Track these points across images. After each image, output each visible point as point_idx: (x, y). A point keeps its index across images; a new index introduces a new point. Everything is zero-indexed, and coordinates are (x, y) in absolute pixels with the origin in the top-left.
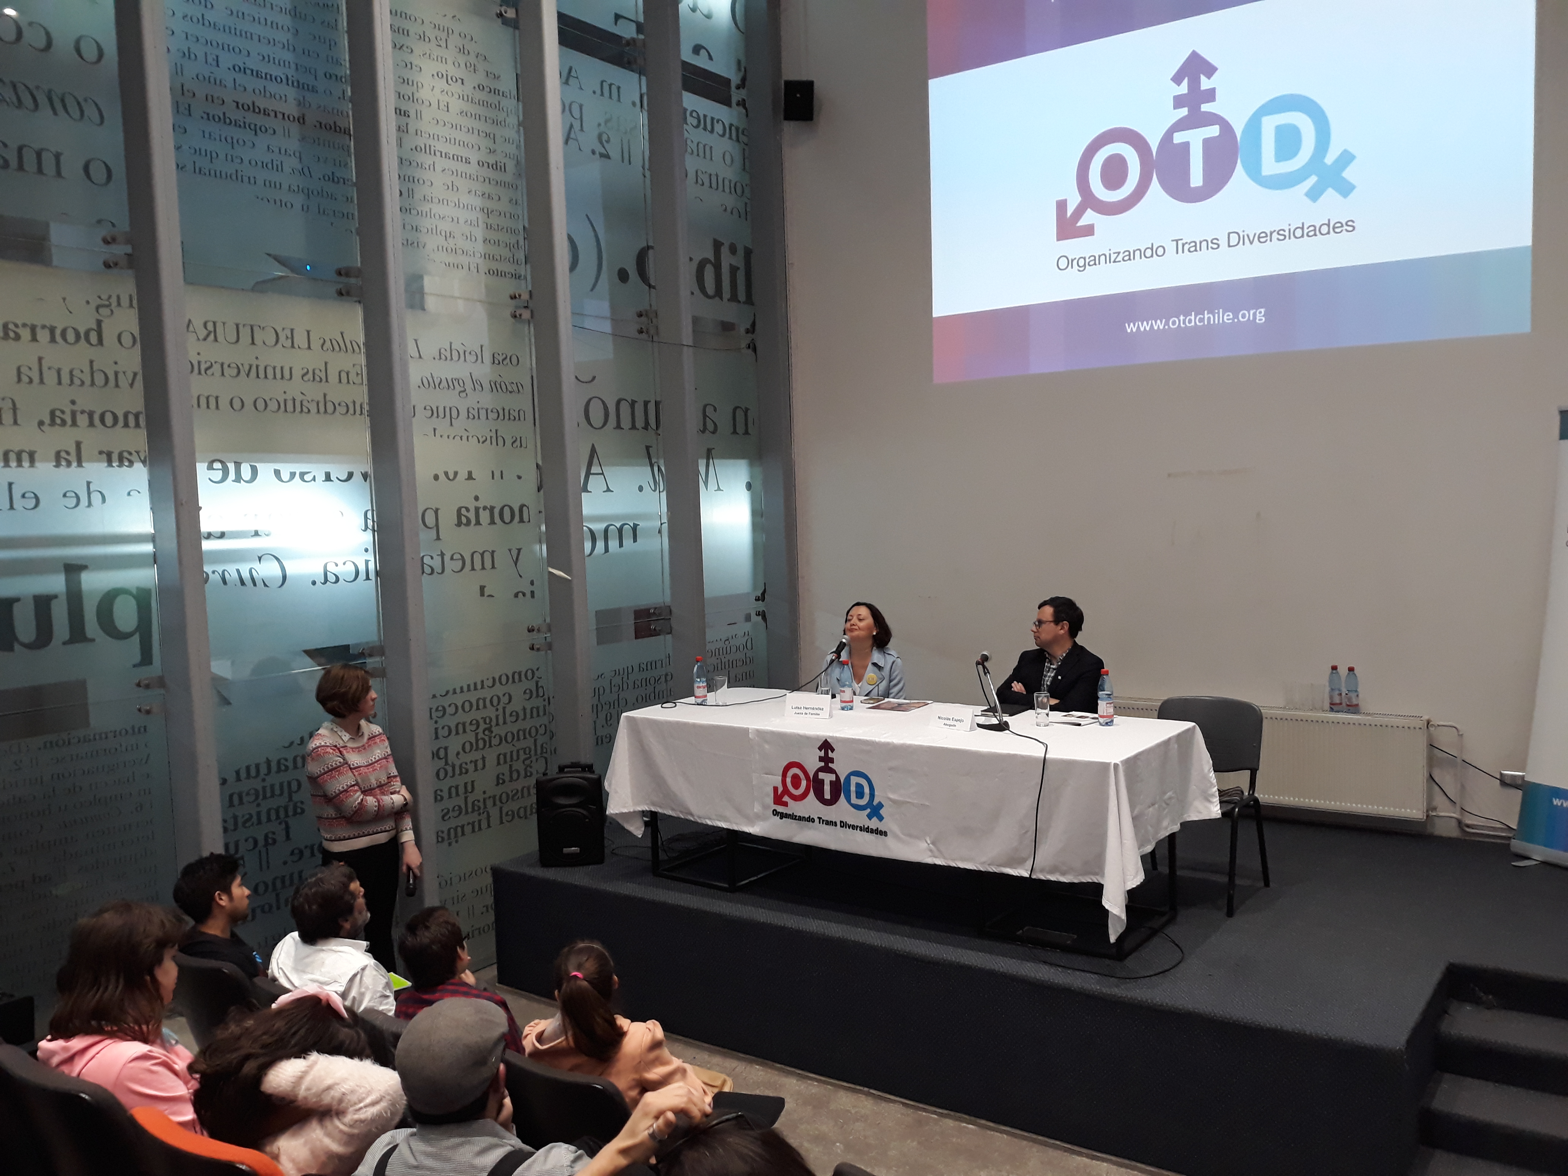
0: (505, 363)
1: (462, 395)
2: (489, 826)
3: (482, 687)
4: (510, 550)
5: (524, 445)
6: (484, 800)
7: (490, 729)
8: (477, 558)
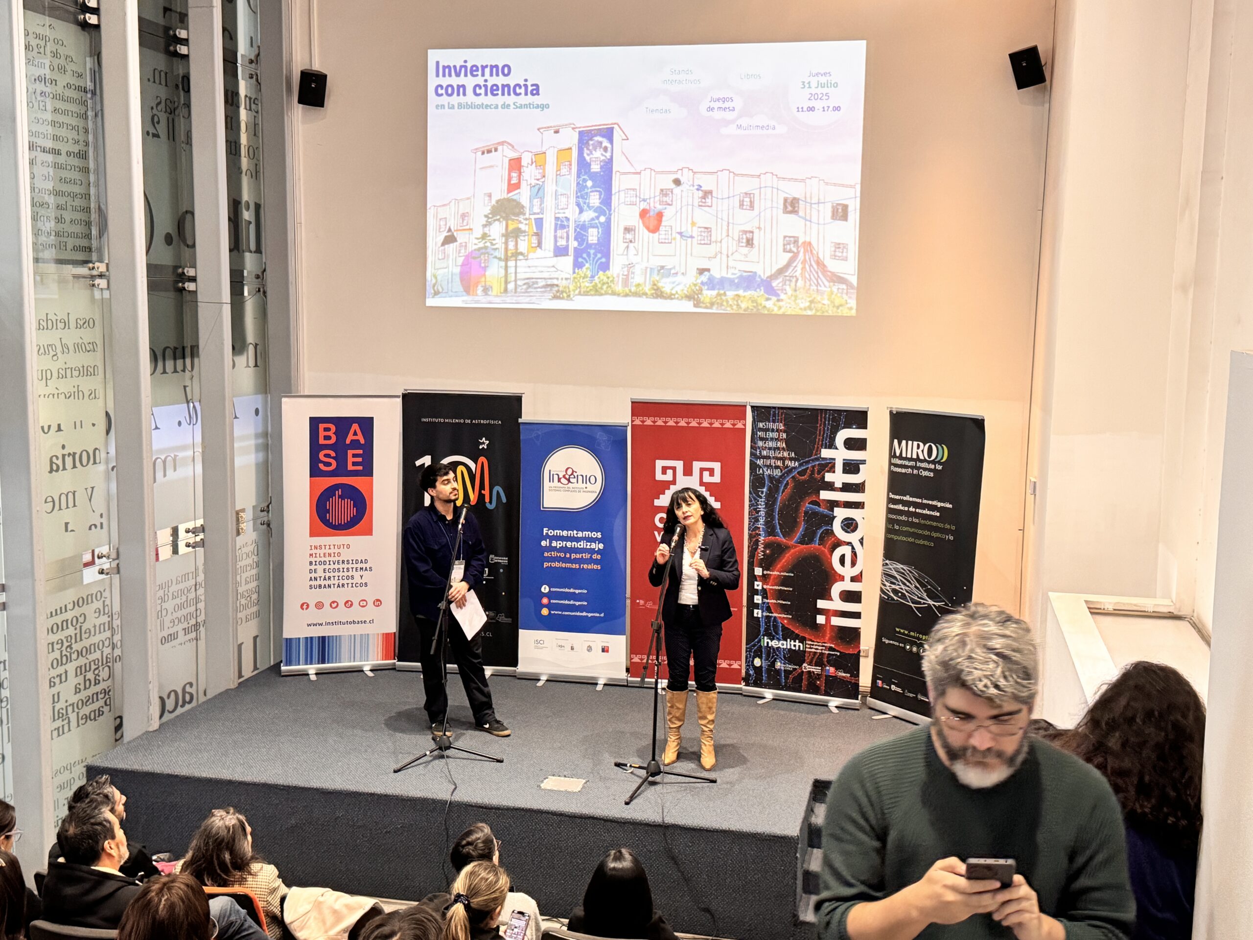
0: (85, 326)
1: (55, 358)
2: (69, 730)
3: (66, 611)
4: (86, 489)
5: (97, 397)
6: (67, 707)
7: (70, 646)
8: (63, 498)
